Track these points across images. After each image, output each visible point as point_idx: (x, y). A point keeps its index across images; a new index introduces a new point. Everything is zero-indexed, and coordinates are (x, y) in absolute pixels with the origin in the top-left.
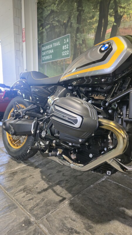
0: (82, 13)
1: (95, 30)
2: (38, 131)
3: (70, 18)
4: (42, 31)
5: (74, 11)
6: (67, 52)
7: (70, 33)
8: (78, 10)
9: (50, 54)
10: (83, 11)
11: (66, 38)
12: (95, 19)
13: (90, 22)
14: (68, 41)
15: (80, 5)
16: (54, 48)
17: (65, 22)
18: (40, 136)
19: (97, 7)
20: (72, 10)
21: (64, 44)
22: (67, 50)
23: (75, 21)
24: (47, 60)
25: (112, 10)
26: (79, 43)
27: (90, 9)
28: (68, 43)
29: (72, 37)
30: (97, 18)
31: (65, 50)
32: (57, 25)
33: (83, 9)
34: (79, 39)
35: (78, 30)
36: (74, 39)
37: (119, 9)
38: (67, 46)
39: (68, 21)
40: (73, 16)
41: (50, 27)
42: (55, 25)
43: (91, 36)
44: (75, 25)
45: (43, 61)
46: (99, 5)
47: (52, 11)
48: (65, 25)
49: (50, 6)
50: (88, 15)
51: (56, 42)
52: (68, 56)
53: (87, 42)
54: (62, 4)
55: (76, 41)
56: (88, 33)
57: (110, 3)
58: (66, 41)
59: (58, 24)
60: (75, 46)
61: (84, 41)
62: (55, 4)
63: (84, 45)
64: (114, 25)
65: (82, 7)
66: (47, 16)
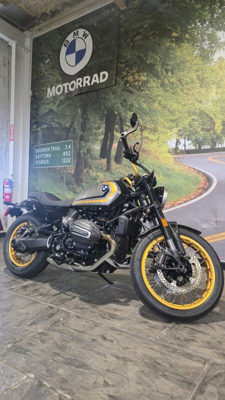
0: (87, 121)
1: (101, 141)
2: (53, 246)
3: (73, 123)
4: (36, 129)
5: (78, 117)
6: (69, 160)
7: (73, 139)
8: (82, 117)
9: (46, 159)
10: (89, 120)
11: (68, 144)
12: (100, 130)
13: (95, 132)
14: (70, 147)
15: (84, 112)
16: (53, 153)
17: (66, 126)
18: (55, 249)
19: (102, 120)
20: (76, 115)
21: (66, 151)
22: (68, 157)
23: (79, 127)
24: (42, 165)
25: (118, 126)
26: (84, 152)
27: (96, 120)
28: (70, 150)
29: (75, 144)
30: (102, 130)
31: (66, 157)
32: (56, 127)
33: (88, 117)
34: (83, 147)
35: (82, 138)
36: (78, 146)
37: (124, 126)
38: (68, 153)
39: (71, 126)
40: (76, 122)
41: (47, 128)
42: (54, 126)
43: (97, 147)
44: (79, 132)
45: (36, 166)
46: (104, 118)
47: (51, 111)
48: (68, 130)
49: (48, 104)
50: (93, 125)
51: (55, 145)
52: (69, 164)
53: (92, 152)
54: (64, 105)
55: (80, 149)
56: (94, 142)
57: (115, 118)
58: (68, 147)
59: (58, 126)
60: (79, 154)
61: (89, 151)
62: (55, 104)
63: (89, 156)
64: (119, 141)
65: (87, 116)
66: (44, 114)
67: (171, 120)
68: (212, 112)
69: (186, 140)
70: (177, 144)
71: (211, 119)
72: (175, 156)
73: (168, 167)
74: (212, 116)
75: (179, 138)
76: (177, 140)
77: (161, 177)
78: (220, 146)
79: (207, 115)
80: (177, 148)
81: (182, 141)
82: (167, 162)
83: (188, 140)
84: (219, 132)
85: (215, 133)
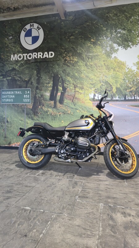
0: (40, 78)
1: (50, 91)
3: (30, 78)
4: (2, 79)
5: (34, 75)
6: (28, 100)
7: (31, 88)
8: (37, 76)
9: (11, 98)
10: (42, 78)
11: (28, 91)
12: (50, 85)
13: (46, 86)
14: (29, 92)
15: (38, 73)
16: (16, 95)
17: (26, 79)
19: (51, 79)
20: (33, 74)
21: (26, 94)
22: (28, 98)
23: (35, 81)
24: (7, 102)
25: (61, 84)
26: (38, 96)
27: (46, 78)
28: (29, 94)
29: (32, 91)
30: (51, 84)
31: (26, 98)
32: (18, 80)
33: (41, 76)
34: (38, 93)
35: (37, 88)
36: (34, 92)
37: (65, 84)
38: (28, 96)
39: (29, 80)
40: (33, 78)
41: (11, 79)
42: (17, 79)
43: (48, 94)
44: (35, 84)
46: (52, 78)
47: (14, 69)
48: (27, 82)
49: (12, 64)
50: (45, 81)
51: (17, 91)
52: (29, 102)
53: (44, 97)
54: (24, 67)
55: (36, 94)
56: (46, 91)
57: (59, 79)
58: (27, 92)
59: (19, 79)
60: (35, 97)
61: (42, 96)
62: (17, 65)
63: (42, 98)
64: (62, 92)
65: (41, 75)
66: (9, 71)
67: (91, 84)
68: (111, 82)
69: (99, 95)
70: (94, 96)
71: (111, 85)
72: (93, 102)
73: (90, 107)
74: (111, 84)
75: (96, 93)
76: (94, 94)
77: (86, 112)
78: (115, 99)
79: (109, 83)
80: (94, 98)
81: (97, 95)
82: (89, 105)
83: (100, 94)
84: (114, 92)
85: (112, 93)
